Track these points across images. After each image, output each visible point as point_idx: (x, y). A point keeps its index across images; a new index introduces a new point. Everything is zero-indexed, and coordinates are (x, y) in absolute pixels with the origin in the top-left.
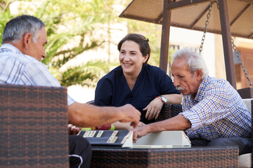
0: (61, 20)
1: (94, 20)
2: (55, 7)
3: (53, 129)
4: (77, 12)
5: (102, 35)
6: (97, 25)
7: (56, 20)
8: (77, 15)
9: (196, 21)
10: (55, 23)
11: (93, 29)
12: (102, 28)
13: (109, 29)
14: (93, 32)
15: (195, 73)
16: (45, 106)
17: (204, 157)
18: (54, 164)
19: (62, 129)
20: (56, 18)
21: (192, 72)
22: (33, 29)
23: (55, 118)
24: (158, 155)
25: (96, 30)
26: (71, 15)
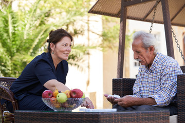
0: (51, 14)
1: (75, 14)
2: (46, 5)
4: (62, 8)
5: (82, 25)
6: (78, 18)
7: (47, 15)
8: (63, 10)
9: (148, 15)
10: (46, 17)
11: (75, 21)
12: (81, 20)
13: (88, 20)
14: (75, 23)
17: (142, 118)
20: (47, 13)
21: (146, 48)
24: (107, 117)
25: (77, 21)
26: (58, 10)
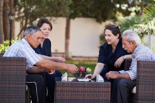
3: (19, 73)
15: (131, 43)
16: (15, 64)
18: (18, 85)
19: (22, 73)
21: (129, 42)
22: (32, 32)
23: (20, 69)
